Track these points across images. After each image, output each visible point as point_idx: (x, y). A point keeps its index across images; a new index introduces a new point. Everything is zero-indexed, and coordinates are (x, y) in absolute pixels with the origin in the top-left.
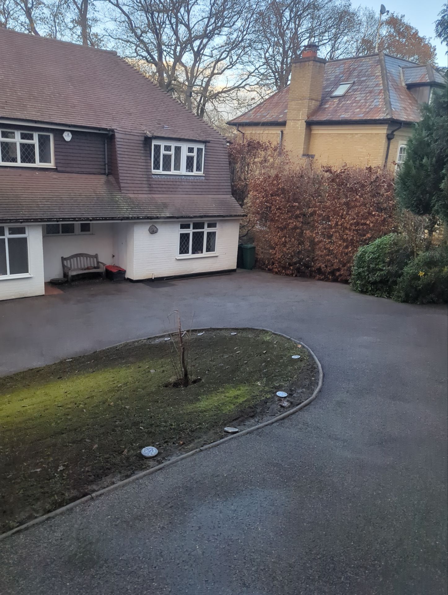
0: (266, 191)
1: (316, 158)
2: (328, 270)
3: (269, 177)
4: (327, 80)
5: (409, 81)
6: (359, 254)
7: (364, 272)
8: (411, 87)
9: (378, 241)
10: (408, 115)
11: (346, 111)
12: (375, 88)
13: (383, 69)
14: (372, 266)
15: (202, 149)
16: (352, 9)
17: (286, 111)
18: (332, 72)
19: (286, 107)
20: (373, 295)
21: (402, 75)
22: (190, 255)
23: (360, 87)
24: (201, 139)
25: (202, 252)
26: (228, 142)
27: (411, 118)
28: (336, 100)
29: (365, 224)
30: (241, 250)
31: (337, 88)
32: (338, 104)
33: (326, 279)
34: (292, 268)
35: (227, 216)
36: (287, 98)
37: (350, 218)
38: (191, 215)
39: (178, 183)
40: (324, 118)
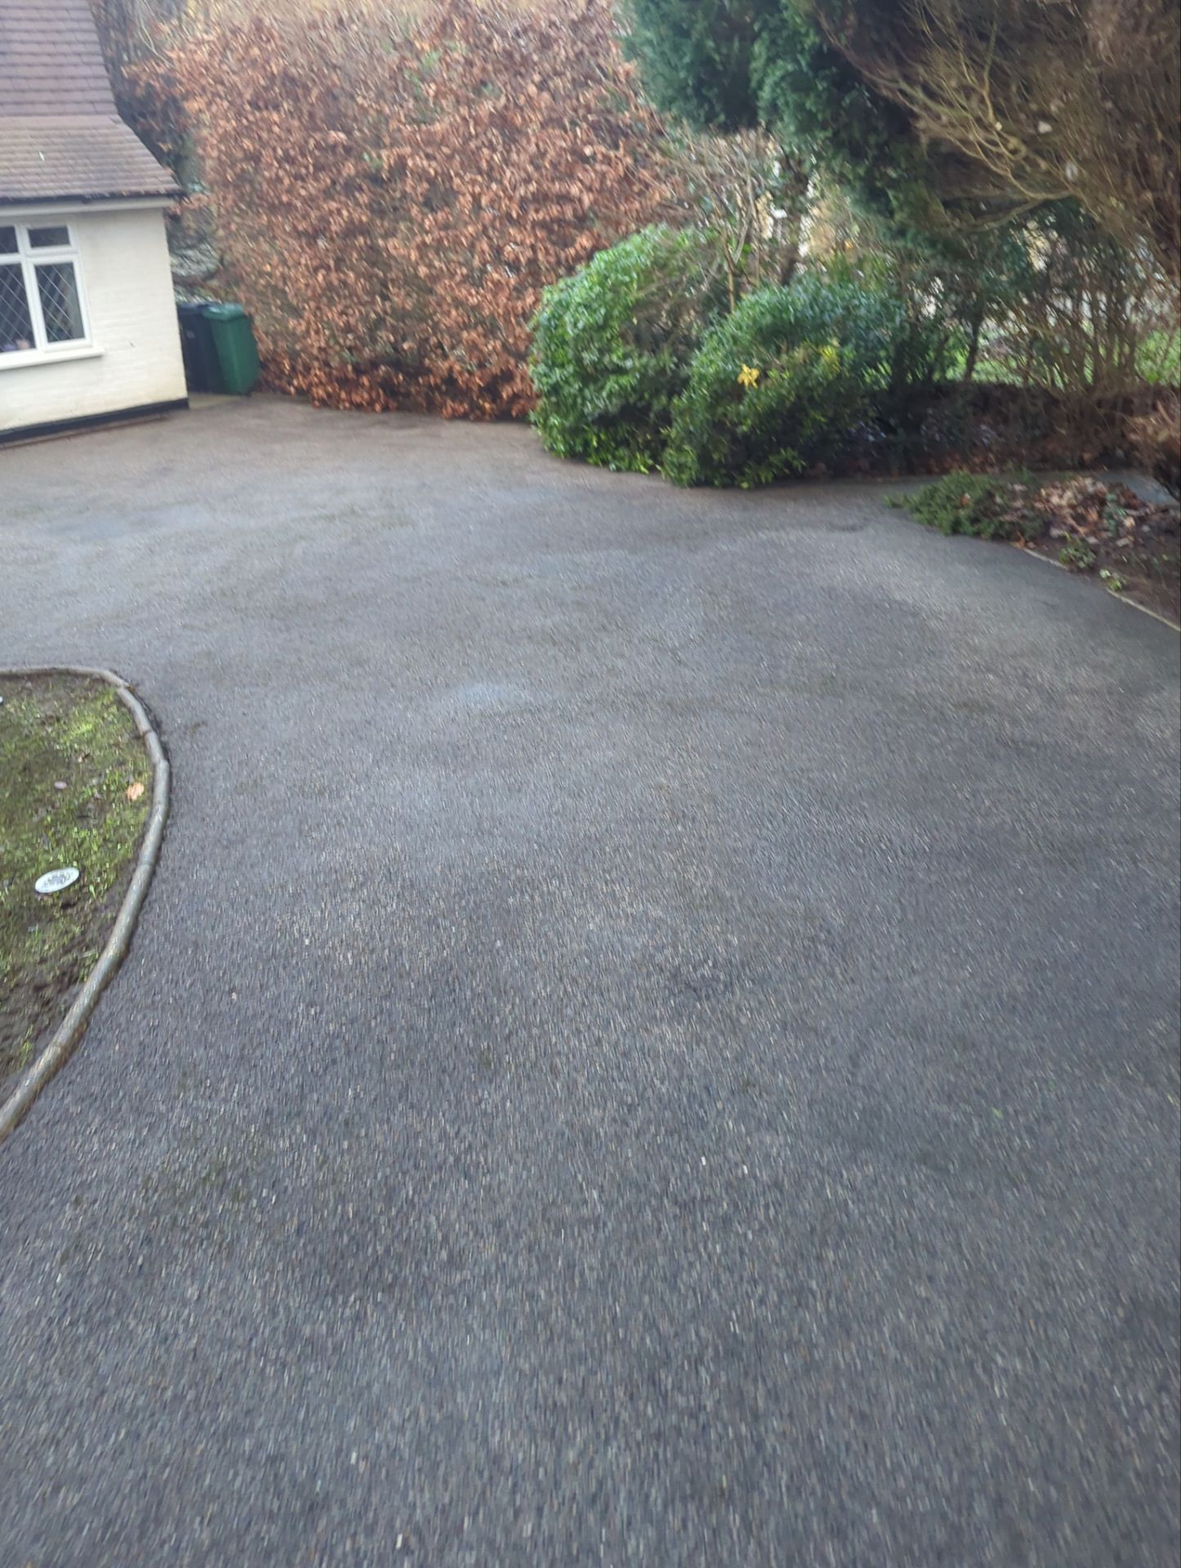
2: (477, 380)
3: (235, 31)
7: (567, 380)
9: (601, 259)
14: (588, 357)
20: (605, 464)
25: (32, 345)
29: (564, 198)
33: (475, 415)
34: (365, 380)
35: (101, 198)
37: (516, 178)
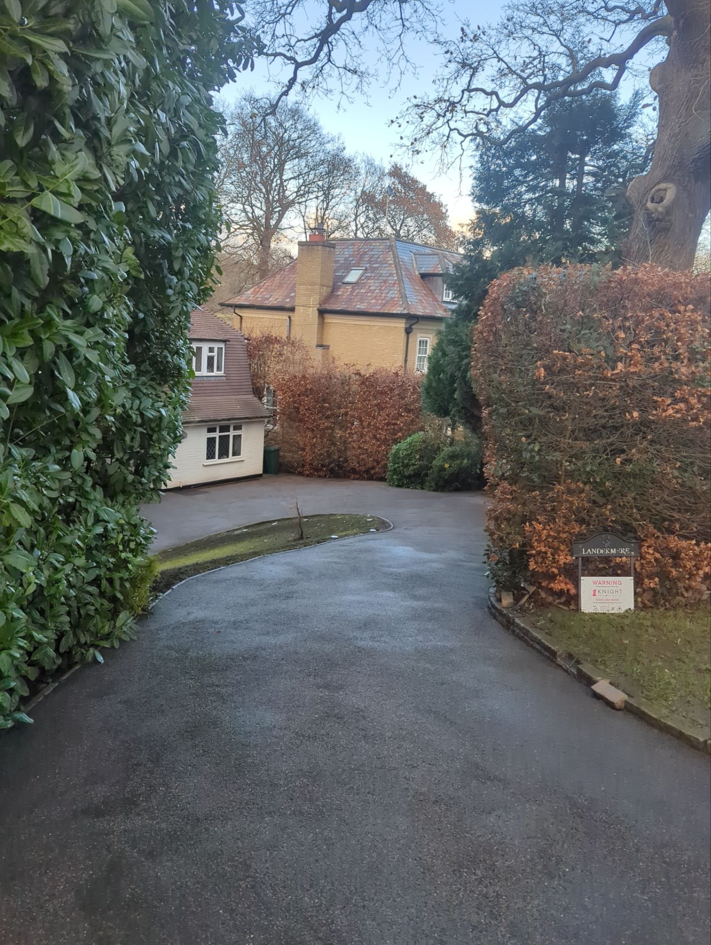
0: (292, 391)
1: (331, 349)
2: (363, 469)
3: (295, 377)
4: (336, 262)
5: (423, 271)
6: (393, 451)
7: (399, 467)
8: (423, 276)
9: (409, 439)
10: (424, 308)
11: (361, 301)
12: (389, 278)
13: (395, 257)
15: (222, 348)
16: (347, 154)
17: (293, 295)
18: (342, 254)
19: (293, 289)
20: (408, 487)
21: (414, 262)
22: (216, 460)
23: (373, 275)
24: (221, 338)
25: (228, 457)
26: (246, 339)
27: (427, 311)
28: (349, 287)
29: (395, 424)
30: (267, 454)
31: (348, 272)
32: (351, 292)
33: (361, 478)
34: (325, 469)
35: (254, 418)
36: (291, 279)
37: (381, 419)
38: (219, 418)
39: (201, 385)
40: (338, 307)
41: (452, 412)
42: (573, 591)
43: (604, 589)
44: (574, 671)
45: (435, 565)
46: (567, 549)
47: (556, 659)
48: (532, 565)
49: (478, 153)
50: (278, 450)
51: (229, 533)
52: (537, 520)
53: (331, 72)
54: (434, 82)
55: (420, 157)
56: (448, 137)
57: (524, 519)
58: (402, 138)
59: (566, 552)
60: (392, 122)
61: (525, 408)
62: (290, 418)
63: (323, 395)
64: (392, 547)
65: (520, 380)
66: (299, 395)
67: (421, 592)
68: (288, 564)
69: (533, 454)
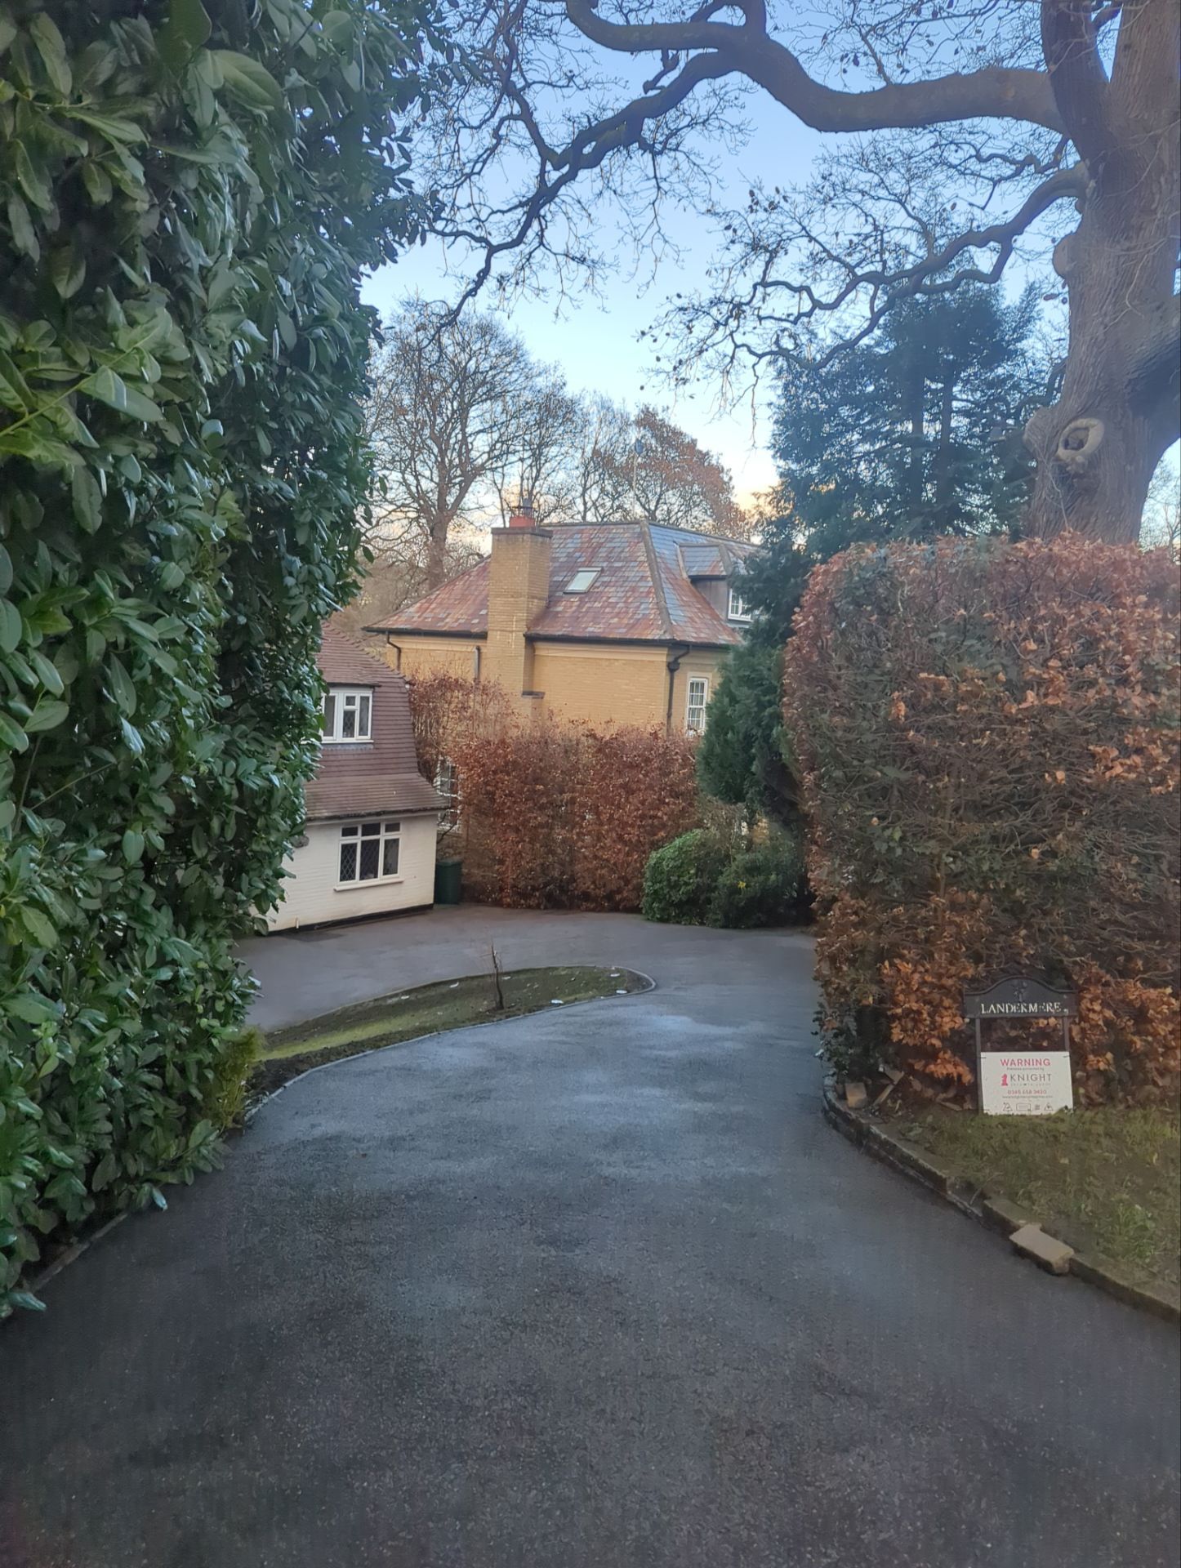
0: (483, 765)
1: (546, 697)
2: (602, 892)
3: (489, 743)
4: (554, 559)
5: (694, 572)
6: (652, 862)
7: (662, 888)
8: (696, 580)
9: (678, 842)
10: (698, 630)
11: (595, 620)
12: (640, 584)
13: (649, 551)
14: (673, 879)
15: (368, 698)
16: (569, 392)
17: (483, 612)
18: (563, 546)
19: (483, 604)
20: (679, 923)
21: (680, 558)
22: (357, 883)
23: (614, 579)
24: (366, 682)
25: (376, 876)
26: (407, 683)
27: (702, 635)
28: (575, 599)
29: (654, 817)
30: (440, 870)
31: (573, 576)
32: (579, 606)
33: (599, 909)
34: (537, 894)
35: (420, 810)
36: (482, 588)
37: (631, 808)
38: (362, 812)
39: (331, 758)
40: (558, 631)
41: (749, 795)
42: (967, 1078)
43: (1021, 1073)
44: (977, 1211)
45: (728, 1044)
46: (955, 1006)
47: (945, 1191)
48: (897, 1034)
49: (780, 383)
50: (459, 865)
51: (377, 1004)
52: (902, 957)
53: (544, 262)
54: (708, 273)
55: (688, 389)
56: (733, 358)
57: (881, 955)
58: (658, 359)
59: (954, 1011)
60: (643, 333)
61: (874, 768)
62: (480, 811)
63: (534, 771)
64: (654, 1018)
65: (865, 724)
66: (495, 772)
67: (705, 1087)
68: (482, 1045)
69: (892, 844)
